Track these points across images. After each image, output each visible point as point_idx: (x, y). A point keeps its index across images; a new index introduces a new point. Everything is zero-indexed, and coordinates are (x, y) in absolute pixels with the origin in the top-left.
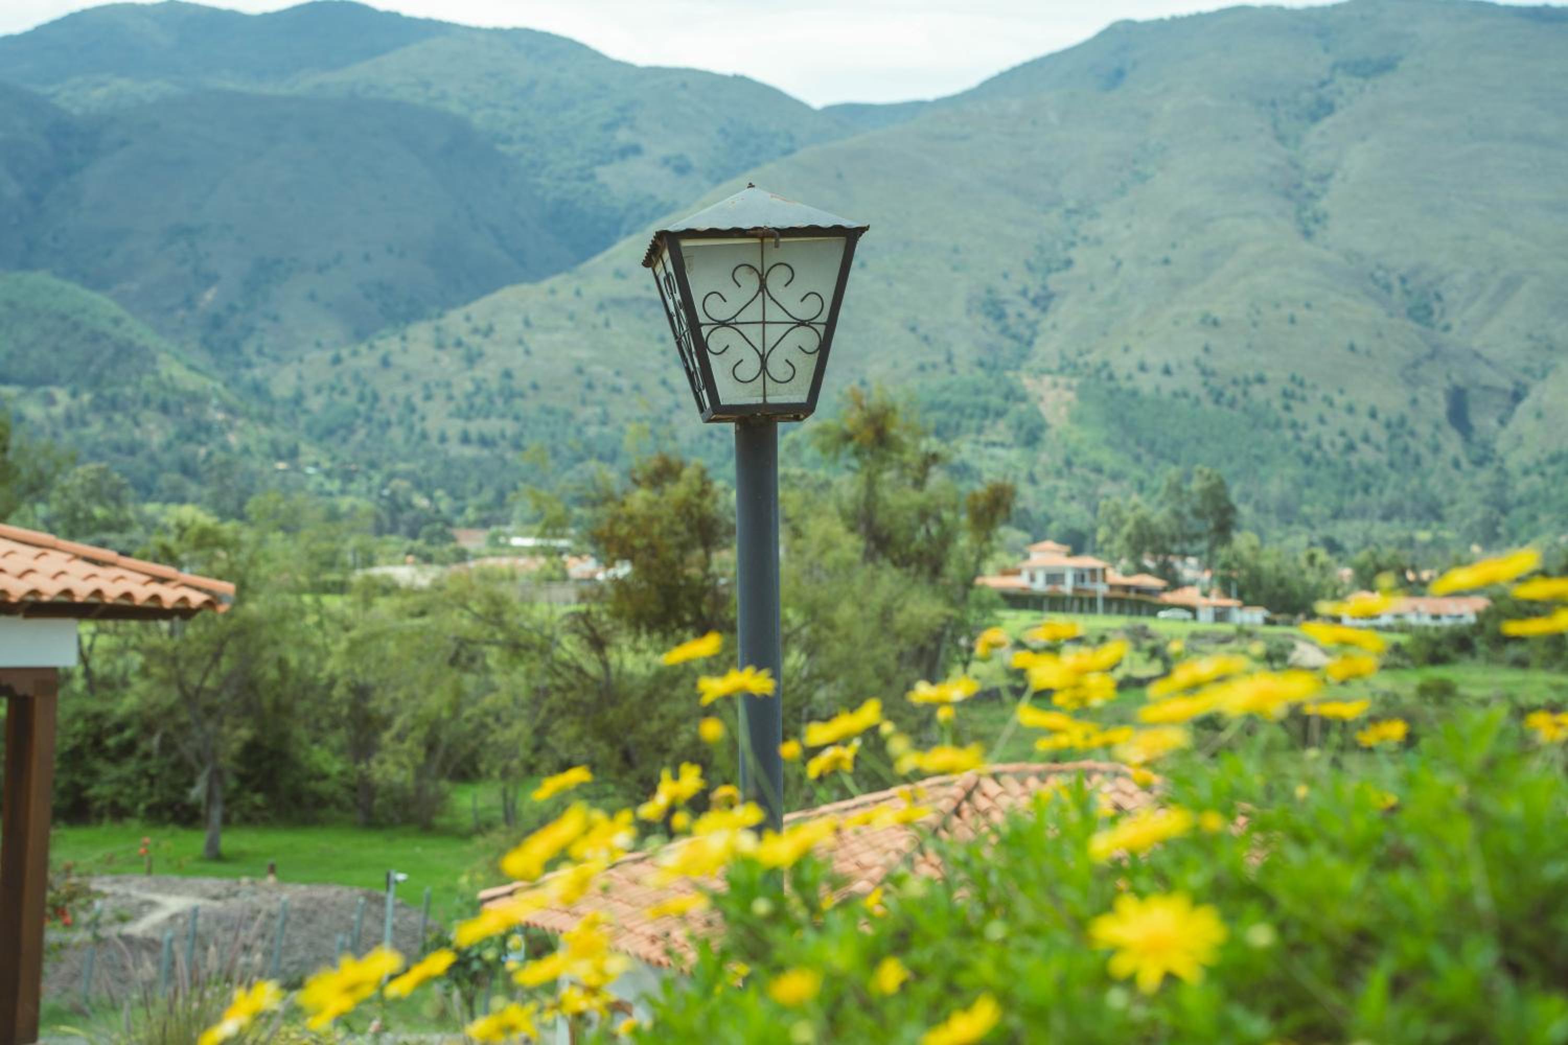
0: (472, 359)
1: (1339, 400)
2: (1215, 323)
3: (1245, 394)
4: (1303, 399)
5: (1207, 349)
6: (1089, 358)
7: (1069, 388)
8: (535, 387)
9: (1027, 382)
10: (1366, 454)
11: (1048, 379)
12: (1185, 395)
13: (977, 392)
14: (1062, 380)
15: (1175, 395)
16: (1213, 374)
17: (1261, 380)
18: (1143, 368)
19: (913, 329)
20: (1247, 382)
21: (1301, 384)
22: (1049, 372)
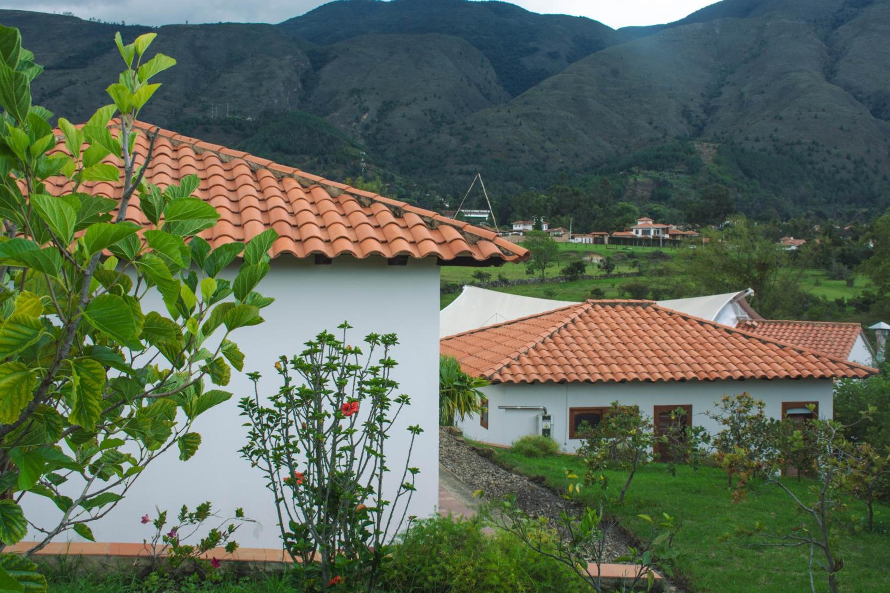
0: (465, 140)
1: (833, 151)
2: (781, 118)
3: (791, 149)
4: (817, 151)
5: (776, 130)
6: (725, 135)
7: (714, 148)
8: (489, 150)
9: (696, 146)
10: (844, 175)
11: (705, 144)
12: (764, 150)
13: (675, 150)
14: (711, 145)
15: (760, 150)
16: (777, 141)
17: (799, 143)
18: (747, 139)
19: (651, 123)
20: (792, 144)
21: (817, 145)
22: (706, 141)
